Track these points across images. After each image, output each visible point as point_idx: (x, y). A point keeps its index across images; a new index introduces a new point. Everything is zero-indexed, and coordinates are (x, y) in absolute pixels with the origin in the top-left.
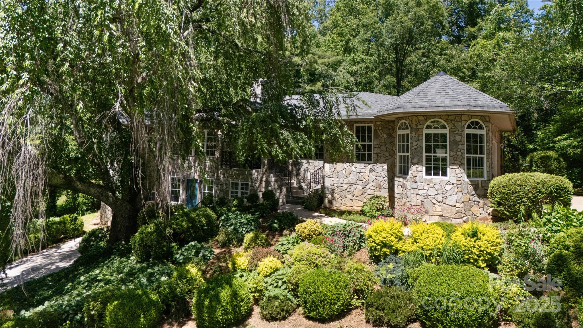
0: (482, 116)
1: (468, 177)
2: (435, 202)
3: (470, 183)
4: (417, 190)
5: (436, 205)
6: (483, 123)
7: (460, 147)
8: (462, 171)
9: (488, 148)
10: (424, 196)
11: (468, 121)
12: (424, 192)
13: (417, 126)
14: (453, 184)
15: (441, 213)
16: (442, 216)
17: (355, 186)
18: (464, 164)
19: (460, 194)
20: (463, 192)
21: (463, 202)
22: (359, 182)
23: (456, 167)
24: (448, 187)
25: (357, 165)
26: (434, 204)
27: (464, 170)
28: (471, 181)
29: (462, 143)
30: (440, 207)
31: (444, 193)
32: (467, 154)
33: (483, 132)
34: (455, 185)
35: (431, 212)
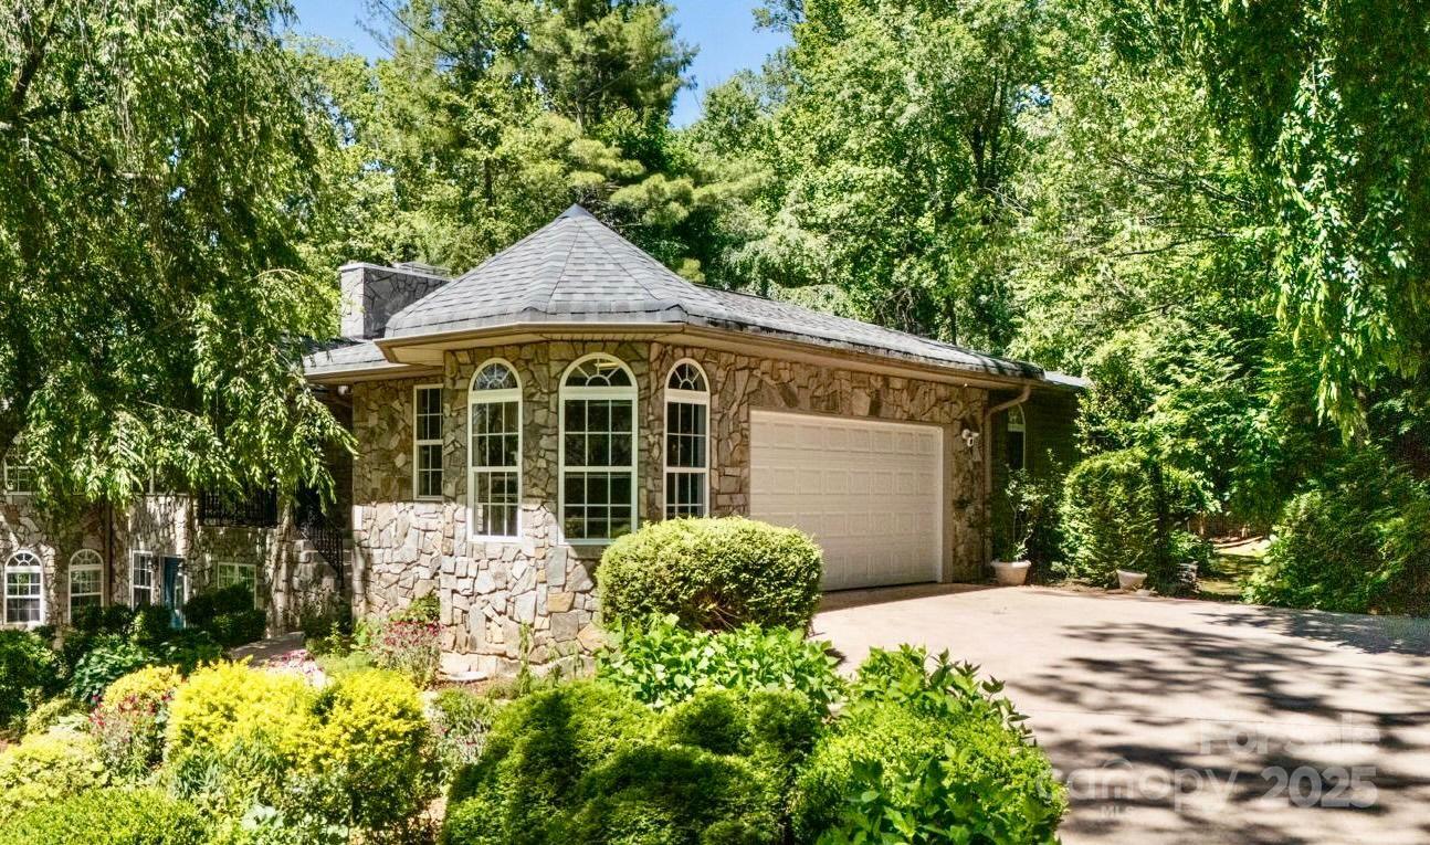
0: (622, 343)
1: (567, 535)
2: (490, 613)
3: (573, 554)
4: (453, 578)
5: (492, 625)
6: (629, 364)
7: (544, 442)
8: (551, 516)
9: (645, 446)
10: (468, 596)
11: (570, 362)
12: (467, 583)
13: (454, 384)
14: (529, 558)
15: (501, 649)
16: (503, 655)
17: (415, 569)
18: (554, 496)
19: (542, 588)
20: (551, 582)
21: (550, 613)
22: (425, 559)
23: (534, 507)
24: (519, 567)
25: (420, 508)
26: (489, 620)
27: (556, 513)
28: (577, 548)
29: (549, 431)
30: (500, 630)
31: (510, 586)
32: (568, 463)
33: (630, 393)
34: (532, 562)
35: (482, 645)
